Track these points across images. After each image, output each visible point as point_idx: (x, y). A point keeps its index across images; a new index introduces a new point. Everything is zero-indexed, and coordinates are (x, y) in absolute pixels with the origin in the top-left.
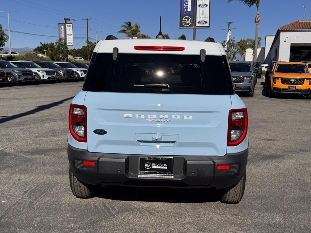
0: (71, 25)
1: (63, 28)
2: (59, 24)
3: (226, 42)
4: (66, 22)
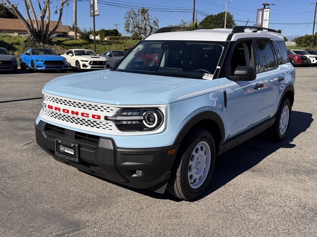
0: (269, 9)
1: (261, 14)
2: (258, 9)
4: (264, 7)
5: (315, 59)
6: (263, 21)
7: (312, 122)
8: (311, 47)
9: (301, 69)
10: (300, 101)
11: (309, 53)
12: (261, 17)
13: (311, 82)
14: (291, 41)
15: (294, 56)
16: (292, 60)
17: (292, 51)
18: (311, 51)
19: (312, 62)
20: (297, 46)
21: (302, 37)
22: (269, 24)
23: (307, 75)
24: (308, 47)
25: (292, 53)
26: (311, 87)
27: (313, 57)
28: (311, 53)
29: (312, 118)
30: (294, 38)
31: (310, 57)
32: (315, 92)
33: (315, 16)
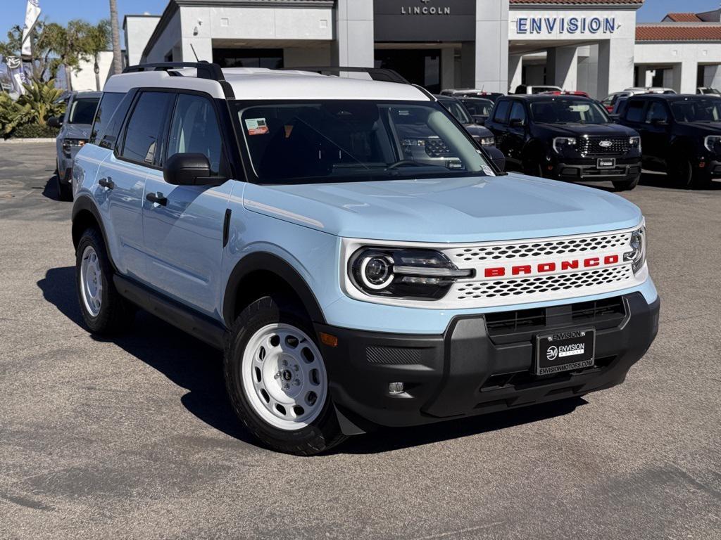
3: (26, 32)
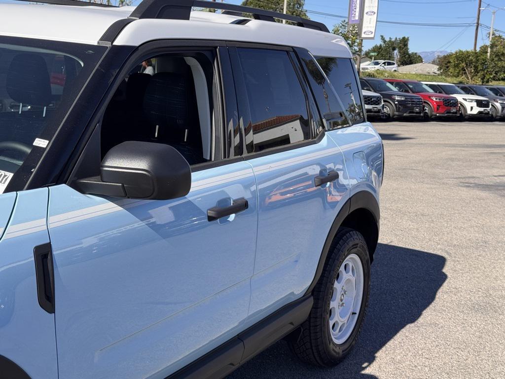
5: (474, 104)
6: (365, 15)
7: (440, 285)
8: (468, 78)
9: (443, 127)
10: (422, 215)
11: (462, 92)
12: (358, 6)
13: (459, 160)
14: (429, 63)
15: (429, 97)
16: (424, 106)
17: (427, 85)
18: (467, 86)
19: (469, 112)
20: (441, 74)
21: (450, 55)
22: (378, 23)
23: (454, 142)
24: (462, 78)
25: (426, 91)
26: (455, 176)
27: (472, 100)
28: (467, 90)
29: (444, 270)
30: (436, 55)
31: (465, 100)
32: (465, 189)
33: (479, 10)
